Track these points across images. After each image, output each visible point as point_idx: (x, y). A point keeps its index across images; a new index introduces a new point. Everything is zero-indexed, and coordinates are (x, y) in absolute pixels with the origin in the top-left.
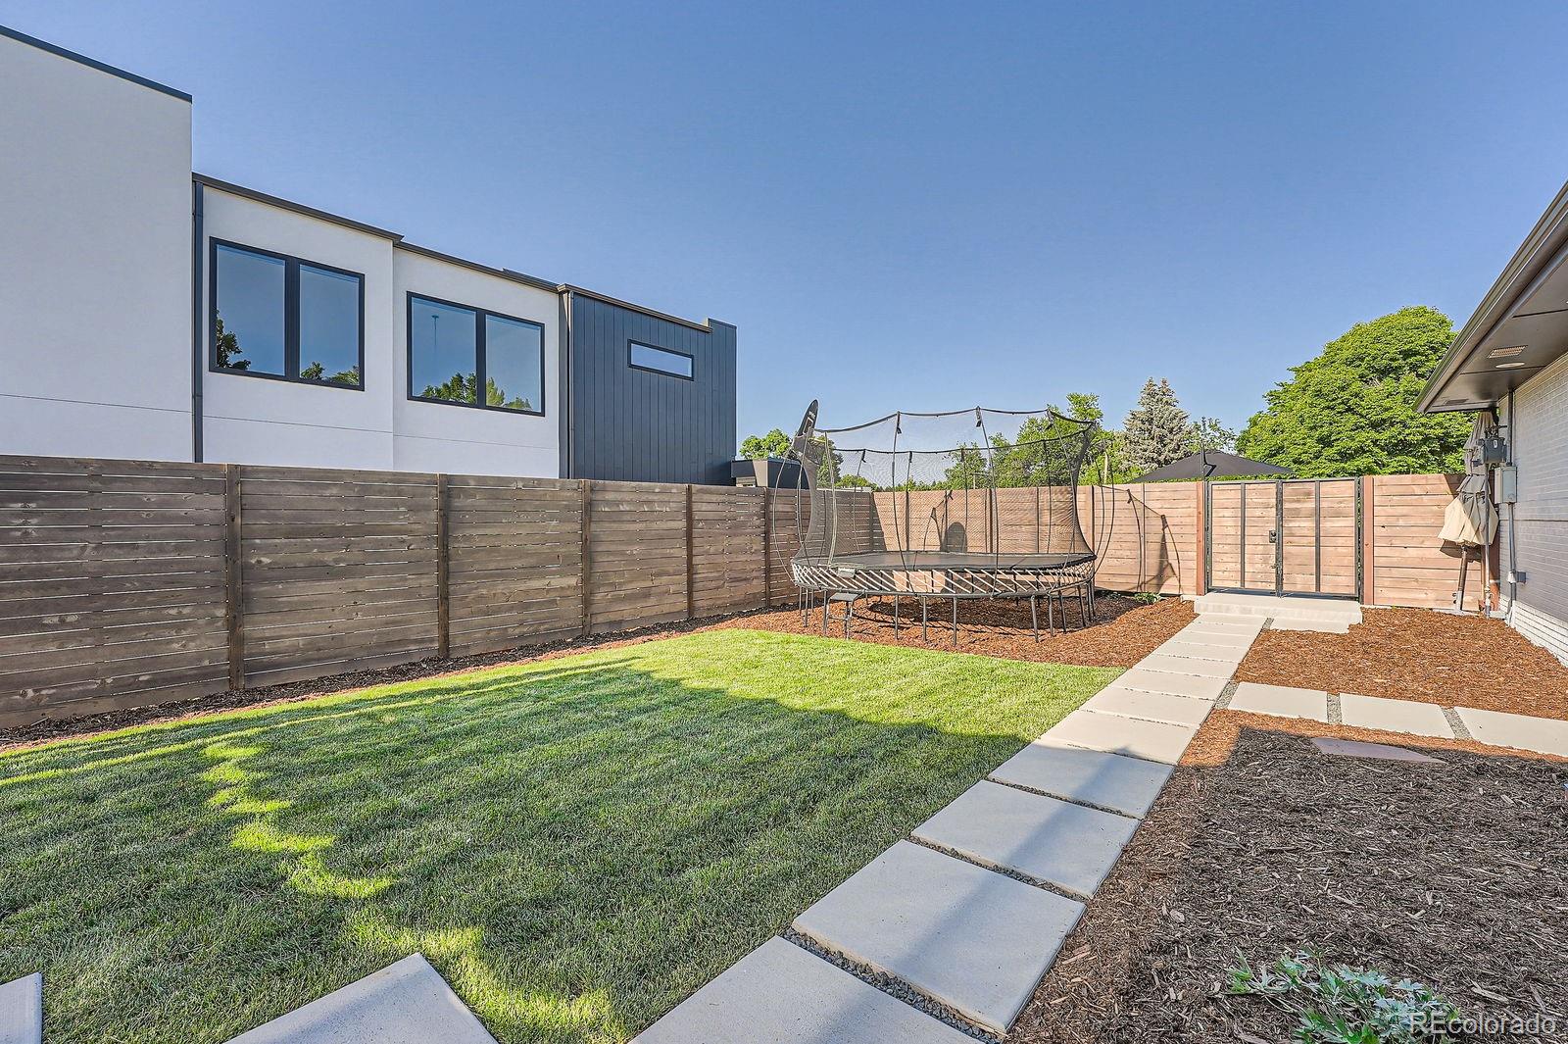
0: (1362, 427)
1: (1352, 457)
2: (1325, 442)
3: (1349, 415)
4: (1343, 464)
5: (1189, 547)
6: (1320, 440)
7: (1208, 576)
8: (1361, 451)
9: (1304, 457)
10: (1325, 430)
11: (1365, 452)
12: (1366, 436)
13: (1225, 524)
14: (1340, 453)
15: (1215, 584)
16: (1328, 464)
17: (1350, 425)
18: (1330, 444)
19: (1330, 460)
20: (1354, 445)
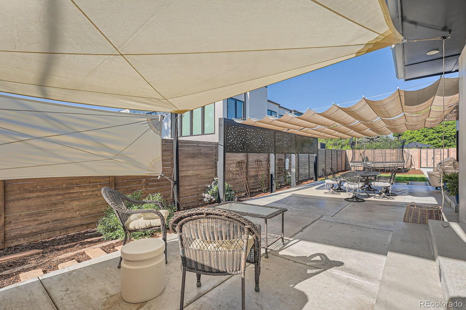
0: (434, 133)
1: (432, 140)
2: (425, 136)
3: (431, 129)
4: (430, 142)
5: (417, 160)
6: (424, 136)
7: (420, 165)
8: (435, 139)
9: (420, 140)
10: (425, 133)
11: (436, 139)
12: (435, 135)
13: (424, 155)
14: (429, 139)
15: (422, 166)
16: (426, 142)
17: (432, 132)
18: (427, 137)
19: (426, 141)
20: (433, 137)
